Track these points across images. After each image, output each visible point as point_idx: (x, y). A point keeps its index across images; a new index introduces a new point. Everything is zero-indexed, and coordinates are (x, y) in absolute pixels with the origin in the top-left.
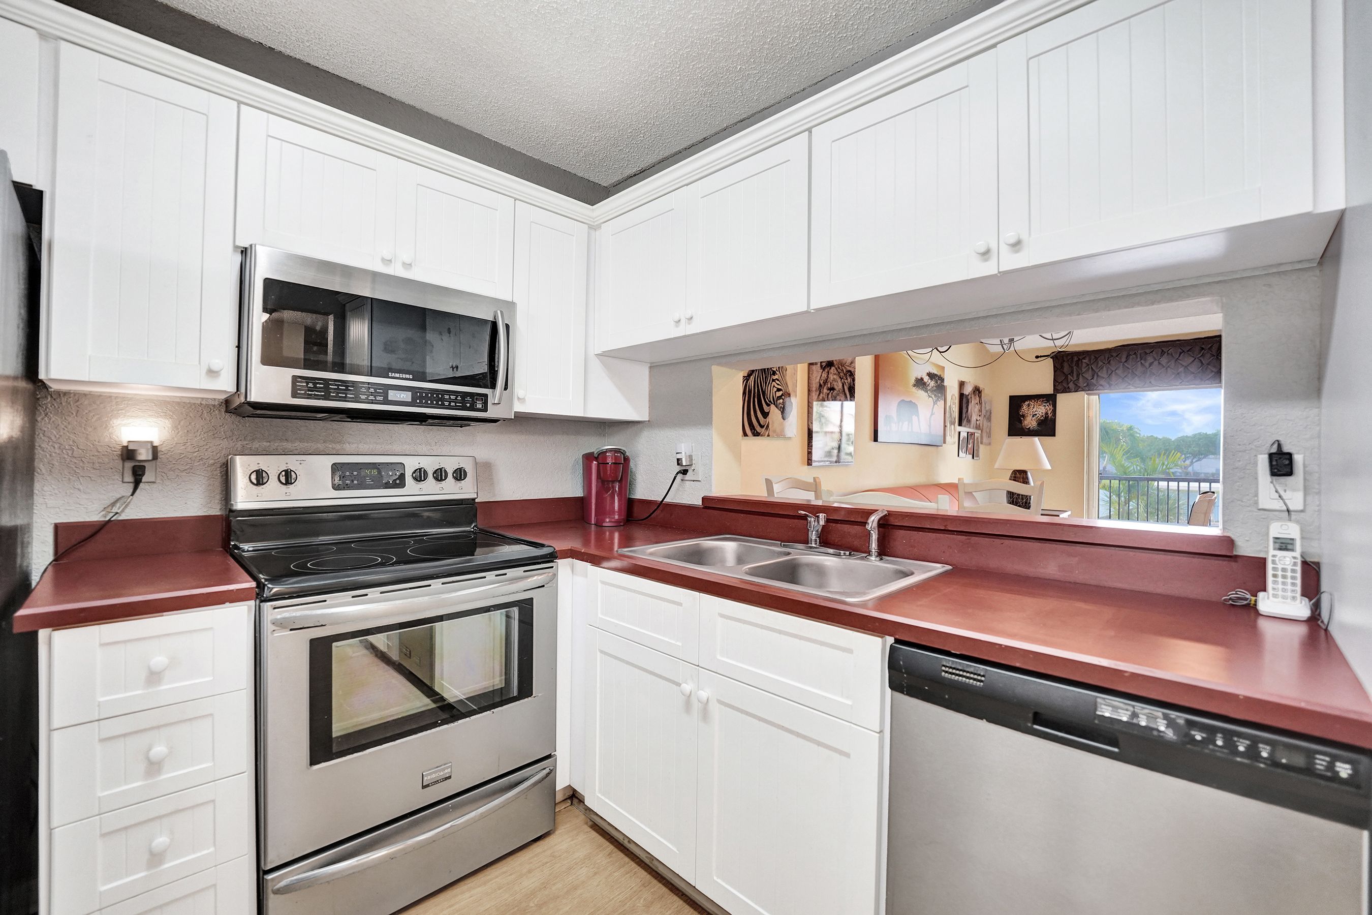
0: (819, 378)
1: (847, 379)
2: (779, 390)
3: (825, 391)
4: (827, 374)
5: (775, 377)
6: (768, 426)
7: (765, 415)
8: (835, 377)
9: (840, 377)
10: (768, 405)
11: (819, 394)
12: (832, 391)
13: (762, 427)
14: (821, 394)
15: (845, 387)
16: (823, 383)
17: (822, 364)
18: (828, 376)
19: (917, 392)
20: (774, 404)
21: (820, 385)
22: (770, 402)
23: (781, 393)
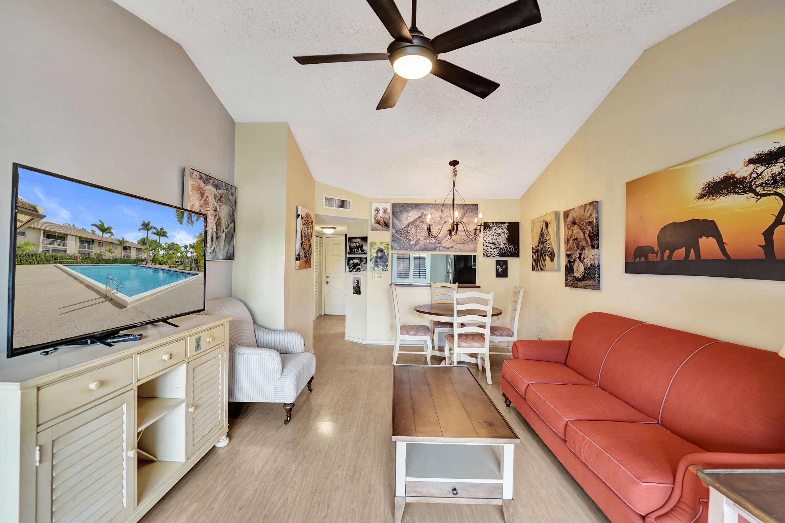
0: (567, 235)
1: (587, 229)
2: (549, 248)
3: (571, 241)
4: (572, 231)
5: (546, 243)
6: (545, 266)
7: (544, 261)
8: (577, 230)
9: (581, 230)
10: (545, 256)
11: (568, 244)
12: (576, 241)
13: (543, 266)
14: (569, 245)
15: (586, 235)
16: (570, 237)
17: (568, 226)
18: (572, 232)
19: (713, 201)
20: (547, 255)
21: (568, 239)
22: (546, 254)
23: (550, 249)
